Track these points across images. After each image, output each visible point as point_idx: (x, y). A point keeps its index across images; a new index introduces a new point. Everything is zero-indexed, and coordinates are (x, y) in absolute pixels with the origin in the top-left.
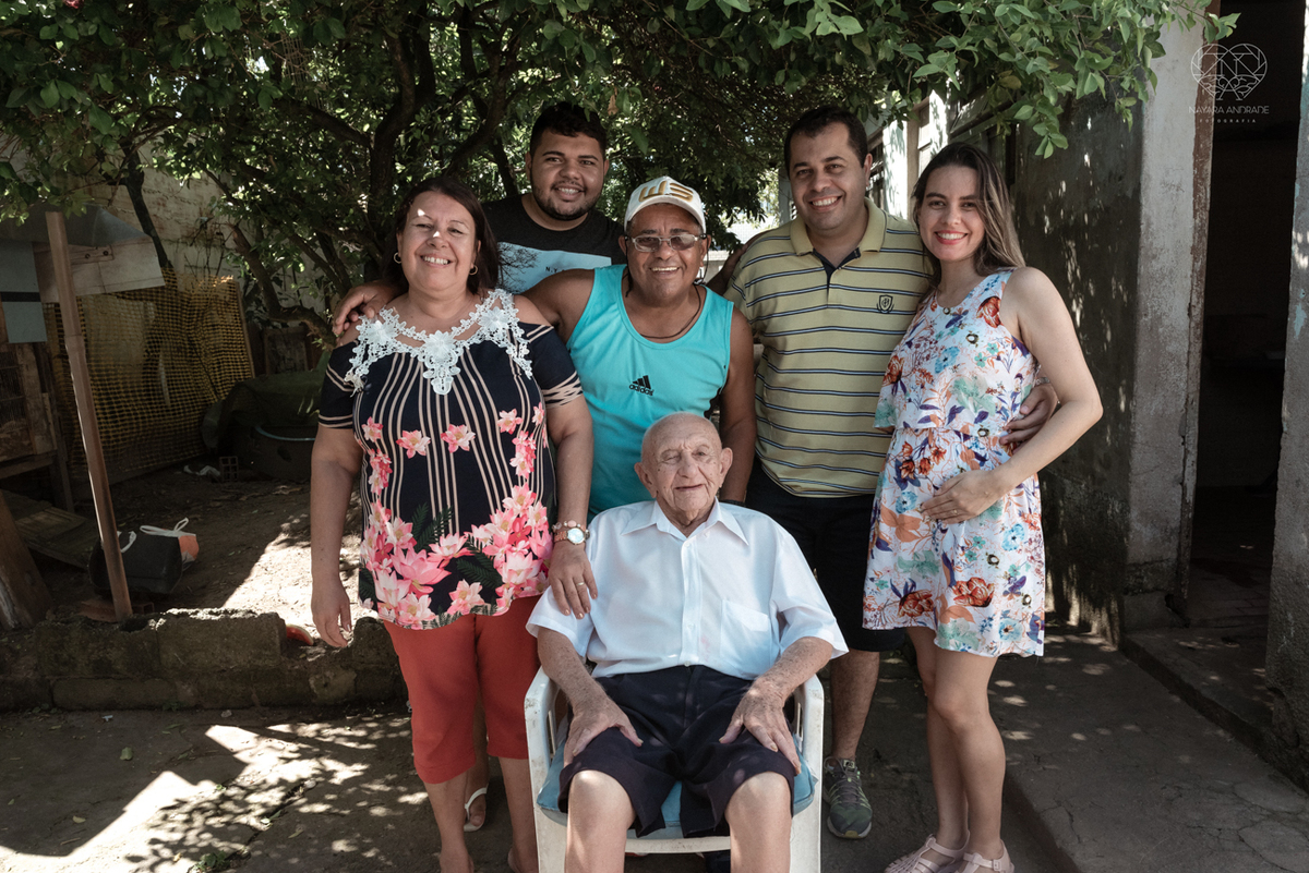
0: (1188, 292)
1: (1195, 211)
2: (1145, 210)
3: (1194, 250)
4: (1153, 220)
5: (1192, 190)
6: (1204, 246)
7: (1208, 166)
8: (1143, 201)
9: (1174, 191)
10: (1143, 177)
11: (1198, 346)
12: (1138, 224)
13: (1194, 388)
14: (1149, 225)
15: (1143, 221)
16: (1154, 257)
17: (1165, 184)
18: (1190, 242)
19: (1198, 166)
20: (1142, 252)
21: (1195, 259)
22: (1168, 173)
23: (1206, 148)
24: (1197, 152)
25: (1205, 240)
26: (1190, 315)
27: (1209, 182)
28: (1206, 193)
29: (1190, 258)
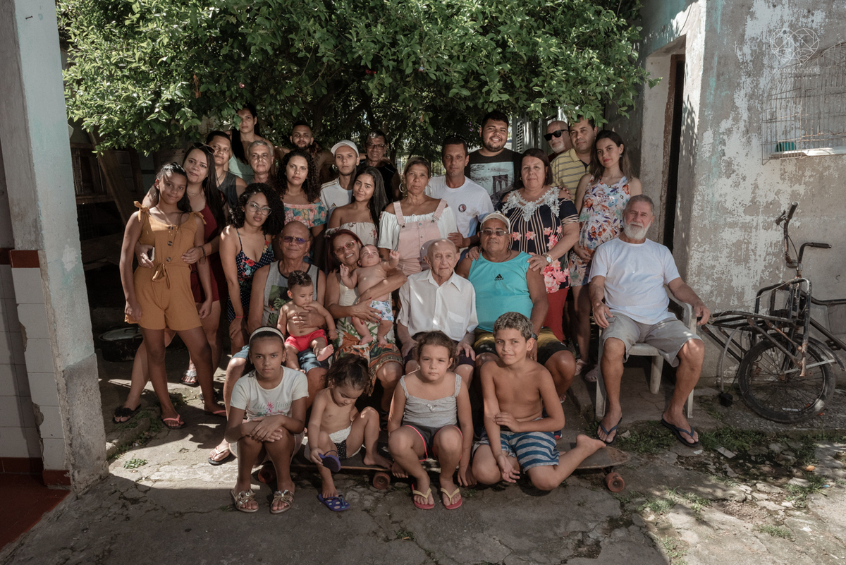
0: (660, 190)
1: (664, 156)
2: (643, 155)
3: (663, 172)
4: (646, 159)
5: (663, 147)
6: (667, 171)
7: (670, 137)
8: (642, 151)
9: (655, 147)
10: (643, 141)
11: (664, 213)
12: (640, 160)
13: (662, 230)
14: (644, 161)
15: (642, 160)
16: (646, 175)
17: (651, 144)
18: (661, 169)
19: (666, 137)
20: (641, 172)
21: (664, 176)
22: (653, 139)
23: (669, 130)
24: (665, 131)
25: (668, 168)
26: (661, 199)
27: (670, 144)
28: (669, 149)
29: (662, 175)
